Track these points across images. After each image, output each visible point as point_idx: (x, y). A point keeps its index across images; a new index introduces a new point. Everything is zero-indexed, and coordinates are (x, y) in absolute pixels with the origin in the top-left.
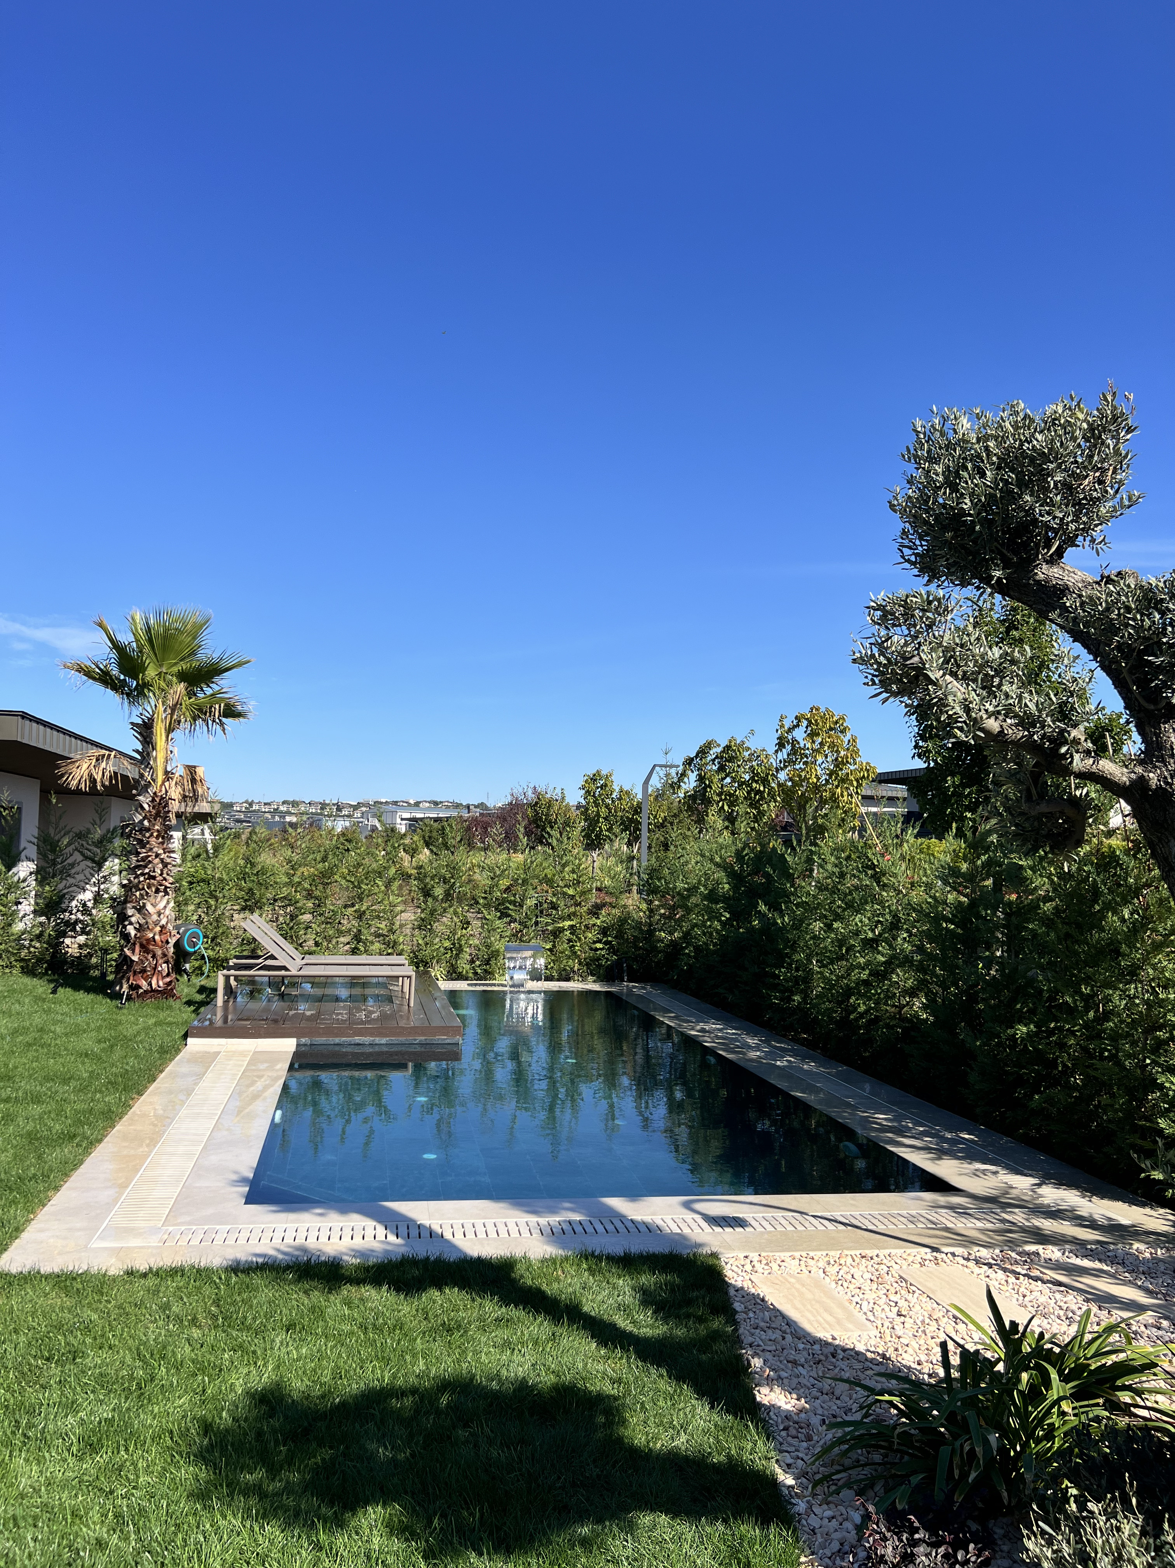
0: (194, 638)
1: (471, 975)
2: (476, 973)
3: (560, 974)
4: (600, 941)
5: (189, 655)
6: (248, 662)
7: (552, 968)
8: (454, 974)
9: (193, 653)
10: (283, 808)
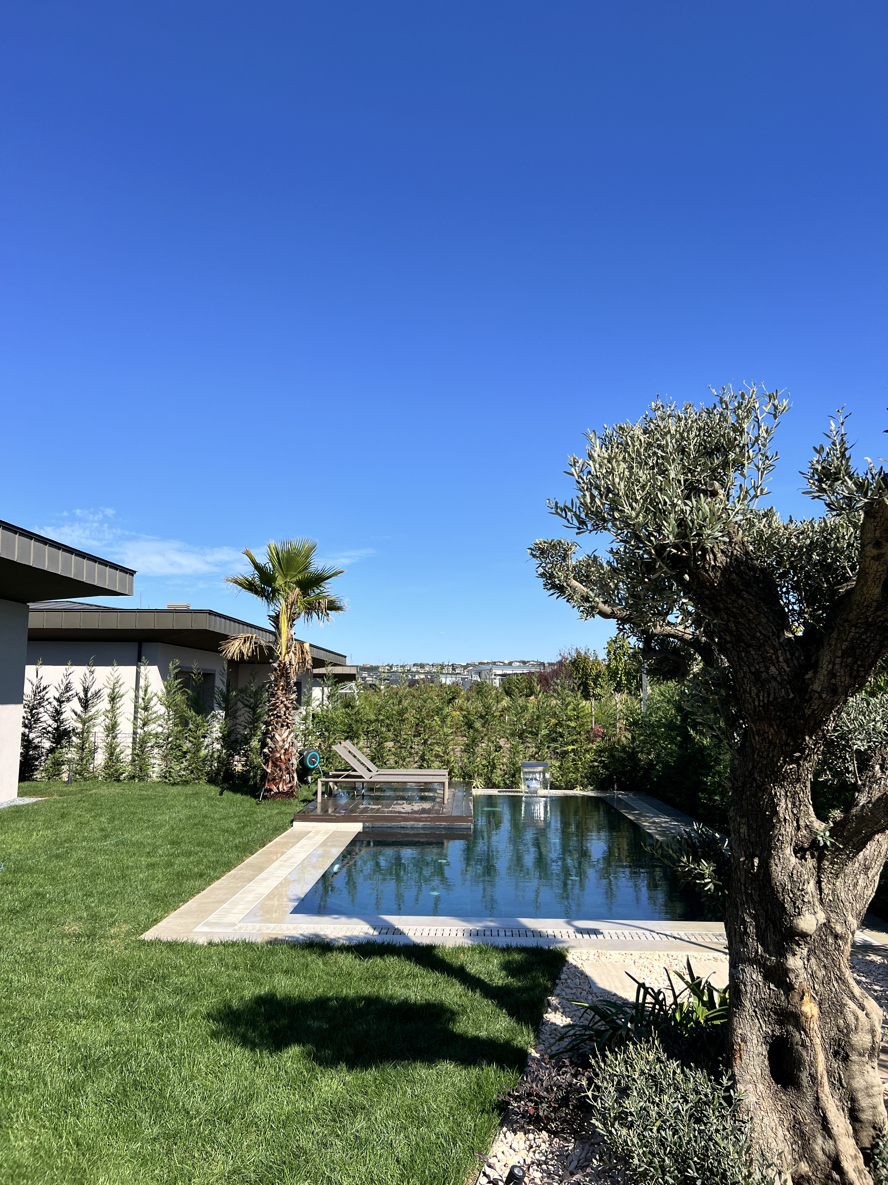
0: (307, 558)
1: (502, 785)
2: (505, 783)
3: (566, 785)
4: (596, 761)
5: (303, 570)
6: (342, 572)
7: (561, 780)
8: (490, 784)
9: (306, 568)
10: (414, 669)
